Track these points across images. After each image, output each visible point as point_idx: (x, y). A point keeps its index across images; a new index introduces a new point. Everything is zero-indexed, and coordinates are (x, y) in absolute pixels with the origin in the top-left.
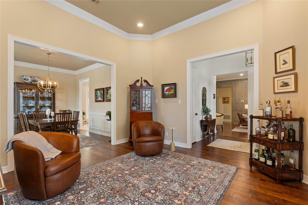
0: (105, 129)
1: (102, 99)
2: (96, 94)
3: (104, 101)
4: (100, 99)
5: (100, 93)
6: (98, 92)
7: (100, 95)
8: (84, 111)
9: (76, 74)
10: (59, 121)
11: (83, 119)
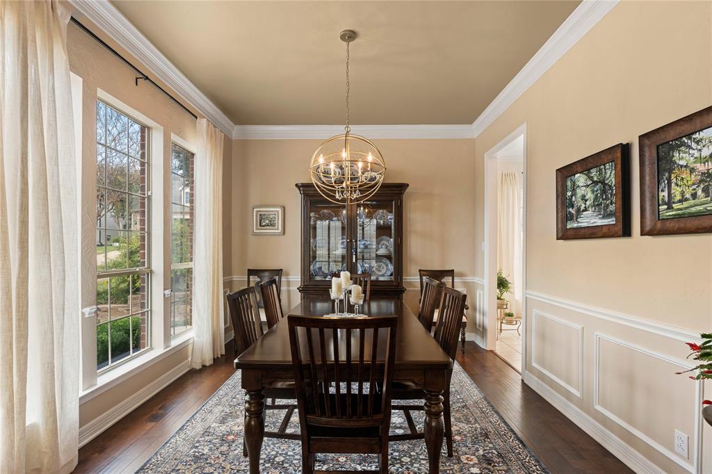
0: (630, 422)
1: (611, 221)
2: (564, 194)
3: (627, 232)
4: (590, 219)
5: (595, 183)
6: (581, 179)
7: (590, 196)
8: (504, 276)
9: (476, 135)
10: (343, 357)
11: (500, 307)
